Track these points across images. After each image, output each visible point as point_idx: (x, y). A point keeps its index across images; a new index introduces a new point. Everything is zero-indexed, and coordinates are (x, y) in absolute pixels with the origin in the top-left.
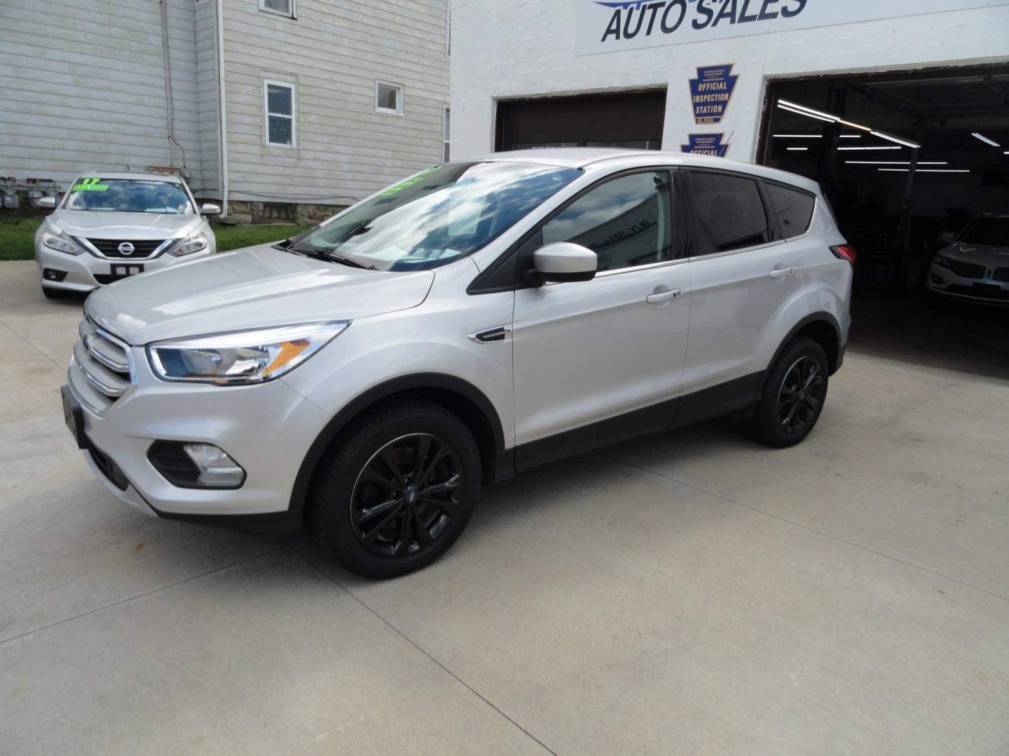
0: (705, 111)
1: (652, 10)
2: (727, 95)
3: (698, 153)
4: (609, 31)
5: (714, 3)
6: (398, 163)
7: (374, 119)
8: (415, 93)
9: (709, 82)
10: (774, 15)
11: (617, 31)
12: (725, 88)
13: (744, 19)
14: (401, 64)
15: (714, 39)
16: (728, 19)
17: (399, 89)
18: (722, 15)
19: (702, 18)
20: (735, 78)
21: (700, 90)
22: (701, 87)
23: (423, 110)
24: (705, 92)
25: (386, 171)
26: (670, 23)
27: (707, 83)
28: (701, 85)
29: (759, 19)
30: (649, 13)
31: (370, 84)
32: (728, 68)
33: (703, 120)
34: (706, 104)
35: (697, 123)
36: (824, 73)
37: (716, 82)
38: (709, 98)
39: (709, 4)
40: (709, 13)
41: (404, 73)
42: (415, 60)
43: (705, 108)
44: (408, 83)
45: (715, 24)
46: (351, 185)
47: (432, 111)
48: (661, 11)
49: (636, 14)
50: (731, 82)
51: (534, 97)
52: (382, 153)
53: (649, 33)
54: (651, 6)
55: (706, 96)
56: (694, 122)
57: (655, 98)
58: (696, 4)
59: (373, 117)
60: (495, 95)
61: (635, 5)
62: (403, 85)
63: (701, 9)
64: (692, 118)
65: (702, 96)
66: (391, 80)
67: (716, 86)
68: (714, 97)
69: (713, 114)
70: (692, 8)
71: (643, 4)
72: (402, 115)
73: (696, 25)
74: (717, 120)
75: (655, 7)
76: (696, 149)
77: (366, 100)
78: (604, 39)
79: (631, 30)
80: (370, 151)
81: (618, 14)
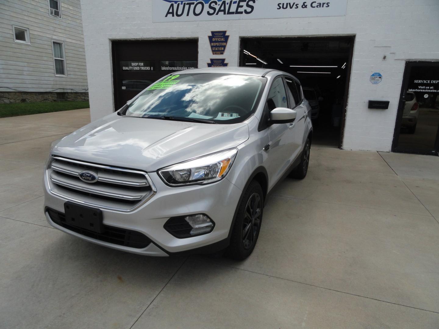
0: (216, 49)
1: (188, 6)
2: (225, 44)
3: (215, 66)
4: (168, 13)
5: (216, 5)
6: (31, 69)
7: (14, 45)
8: (35, 33)
9: (217, 38)
10: (241, 13)
11: (173, 13)
12: (224, 40)
13: (229, 13)
14: (26, 18)
15: (218, 20)
16: (223, 13)
17: (26, 30)
18: (220, 10)
19: (211, 11)
20: (228, 37)
21: (213, 40)
22: (214, 40)
23: (41, 42)
24: (215, 42)
25: (25, 73)
26: (197, 12)
27: (216, 38)
28: (213, 39)
29: (235, 14)
30: (187, 7)
31: (10, 27)
32: (225, 32)
33: (216, 53)
34: (216, 46)
35: (213, 54)
36: (263, 37)
37: (220, 38)
38: (217, 44)
39: (214, 5)
40: (214, 9)
41: (28, 23)
42: (33, 16)
43: (216, 48)
44: (31, 28)
45: (217, 14)
46: (6, 80)
47: (46, 42)
48: (192, 6)
49: (181, 7)
50: (227, 38)
51: (132, 40)
52: (21, 64)
53: (188, 15)
54: (187, 4)
55: (216, 43)
56: (212, 54)
57: (193, 43)
58: (208, 5)
59: (14, 44)
60: (111, 38)
61: (180, 3)
62: (28, 29)
63: (210, 7)
64: (211, 52)
65: (214, 43)
66: (21, 26)
67: (220, 39)
68: (220, 44)
69: (220, 51)
70: (206, 6)
71: (184, 2)
72: (29, 44)
73: (209, 13)
74: (222, 53)
75: (190, 4)
76: (214, 65)
77: (8, 36)
78: (166, 16)
79: (180, 13)
80: (14, 62)
81: (172, 5)
